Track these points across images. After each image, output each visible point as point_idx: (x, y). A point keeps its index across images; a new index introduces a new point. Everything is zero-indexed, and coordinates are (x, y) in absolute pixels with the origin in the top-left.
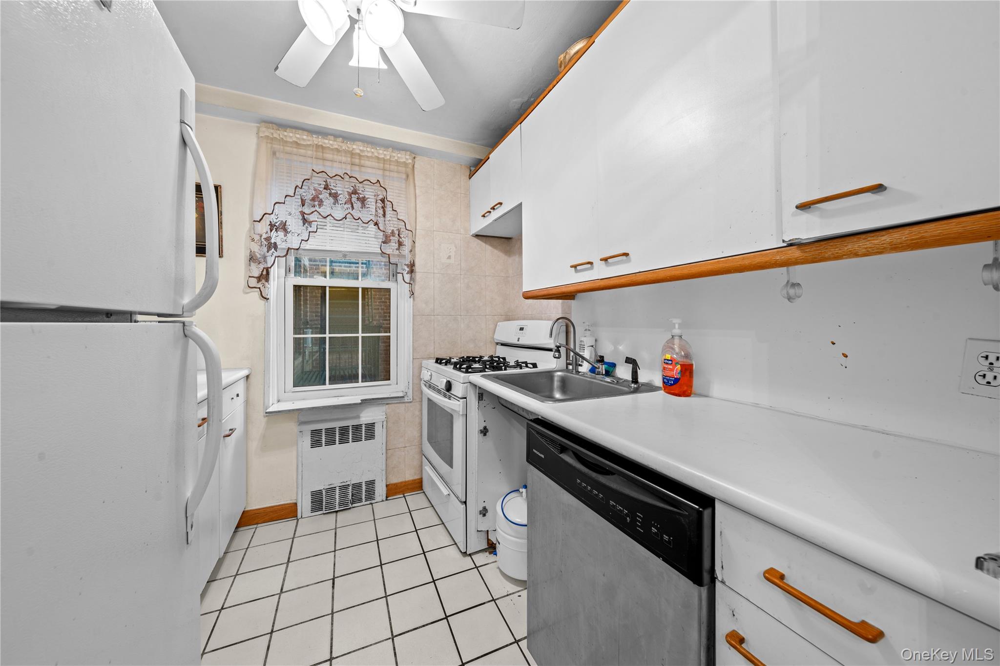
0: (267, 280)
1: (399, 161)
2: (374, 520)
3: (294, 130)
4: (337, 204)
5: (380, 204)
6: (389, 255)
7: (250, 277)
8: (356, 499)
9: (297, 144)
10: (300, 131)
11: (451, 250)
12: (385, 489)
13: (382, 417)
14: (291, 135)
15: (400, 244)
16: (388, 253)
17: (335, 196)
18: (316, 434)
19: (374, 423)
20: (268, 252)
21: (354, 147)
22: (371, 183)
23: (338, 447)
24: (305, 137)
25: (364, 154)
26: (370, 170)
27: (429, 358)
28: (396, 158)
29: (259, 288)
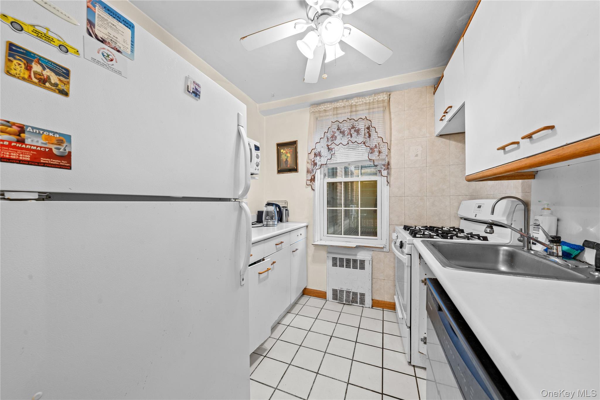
0: (314, 181)
1: (379, 100)
2: (361, 316)
3: (323, 104)
4: (344, 137)
5: (367, 131)
6: (374, 160)
7: (307, 180)
8: (354, 301)
9: (325, 111)
10: (326, 103)
11: (418, 150)
12: (371, 301)
13: (369, 258)
14: (322, 107)
15: (380, 152)
16: (373, 159)
17: (343, 133)
18: (334, 259)
19: (364, 260)
20: (314, 167)
21: (352, 102)
22: (362, 119)
23: (344, 269)
24: (328, 106)
25: (358, 104)
26: (361, 112)
27: (401, 225)
28: (377, 99)
29: (311, 185)
